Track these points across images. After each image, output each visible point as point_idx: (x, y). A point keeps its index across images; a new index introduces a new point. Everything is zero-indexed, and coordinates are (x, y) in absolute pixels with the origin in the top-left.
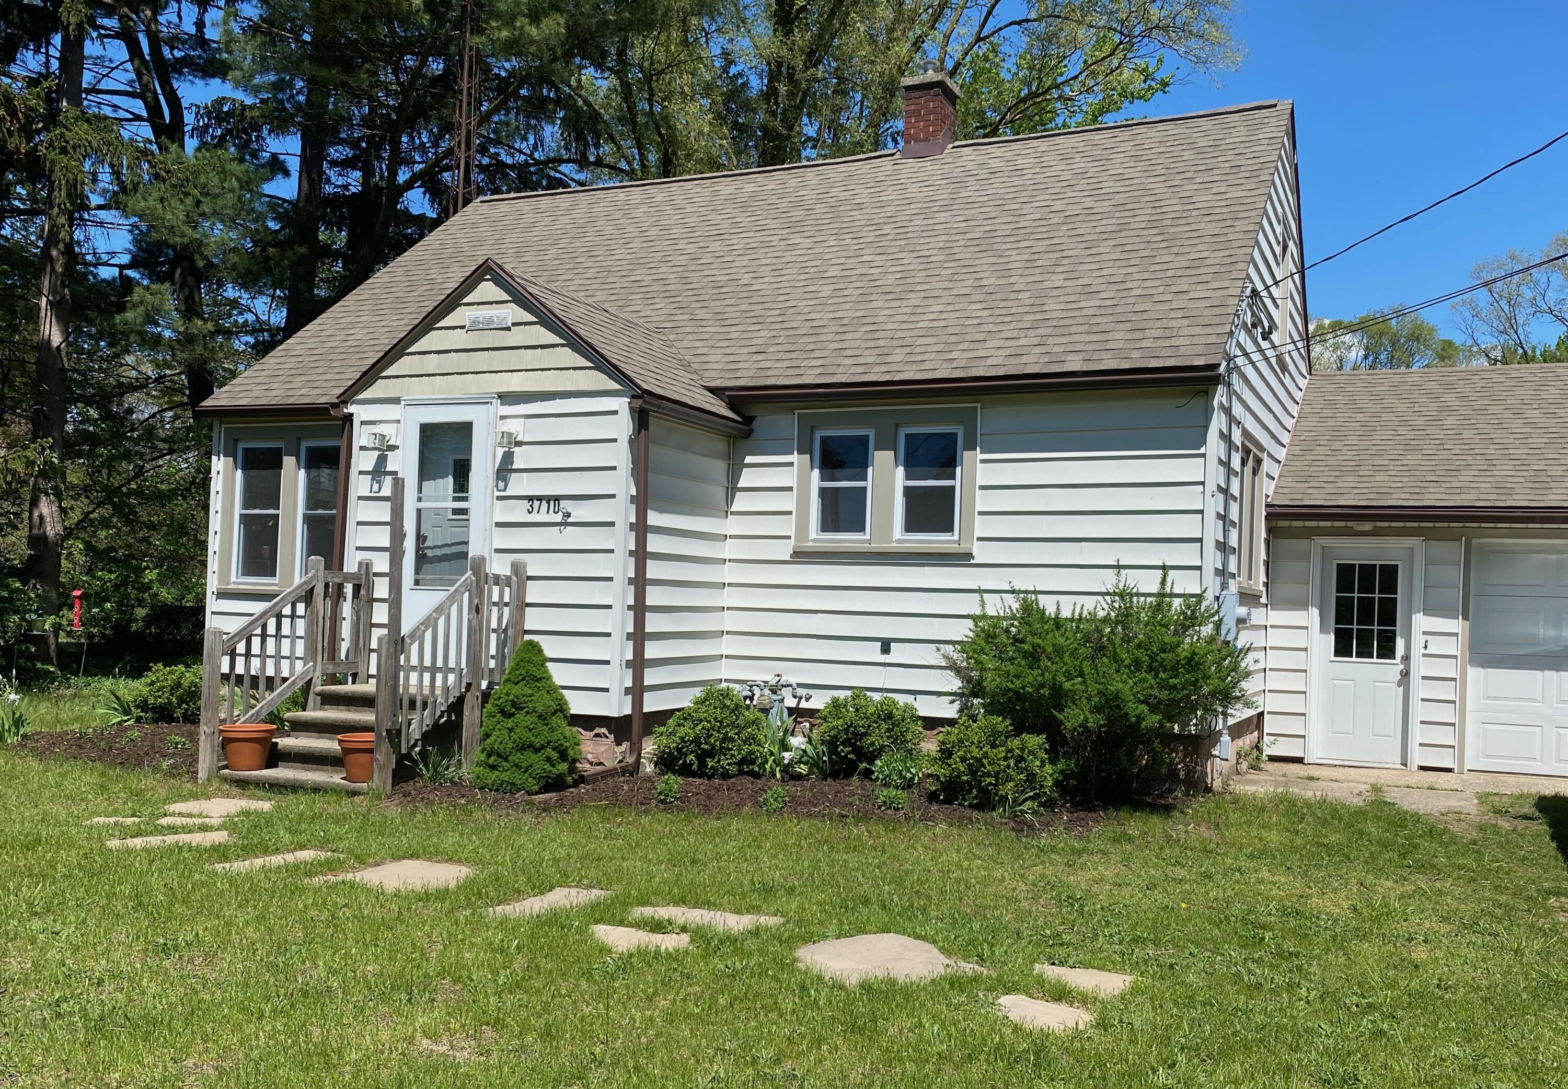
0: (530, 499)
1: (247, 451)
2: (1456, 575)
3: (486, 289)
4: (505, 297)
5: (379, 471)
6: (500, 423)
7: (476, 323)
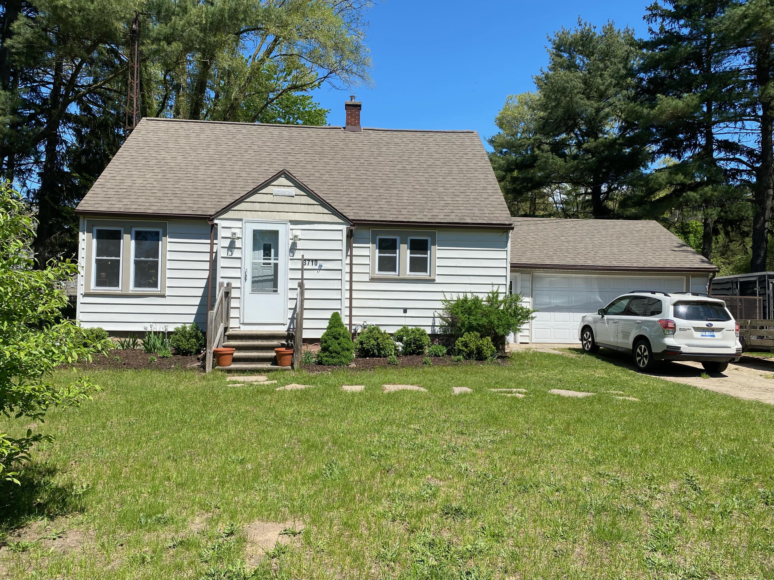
0: (304, 260)
1: (98, 231)
2: (528, 284)
3: (282, 180)
4: (292, 185)
5: (231, 247)
6: (291, 231)
7: (277, 193)
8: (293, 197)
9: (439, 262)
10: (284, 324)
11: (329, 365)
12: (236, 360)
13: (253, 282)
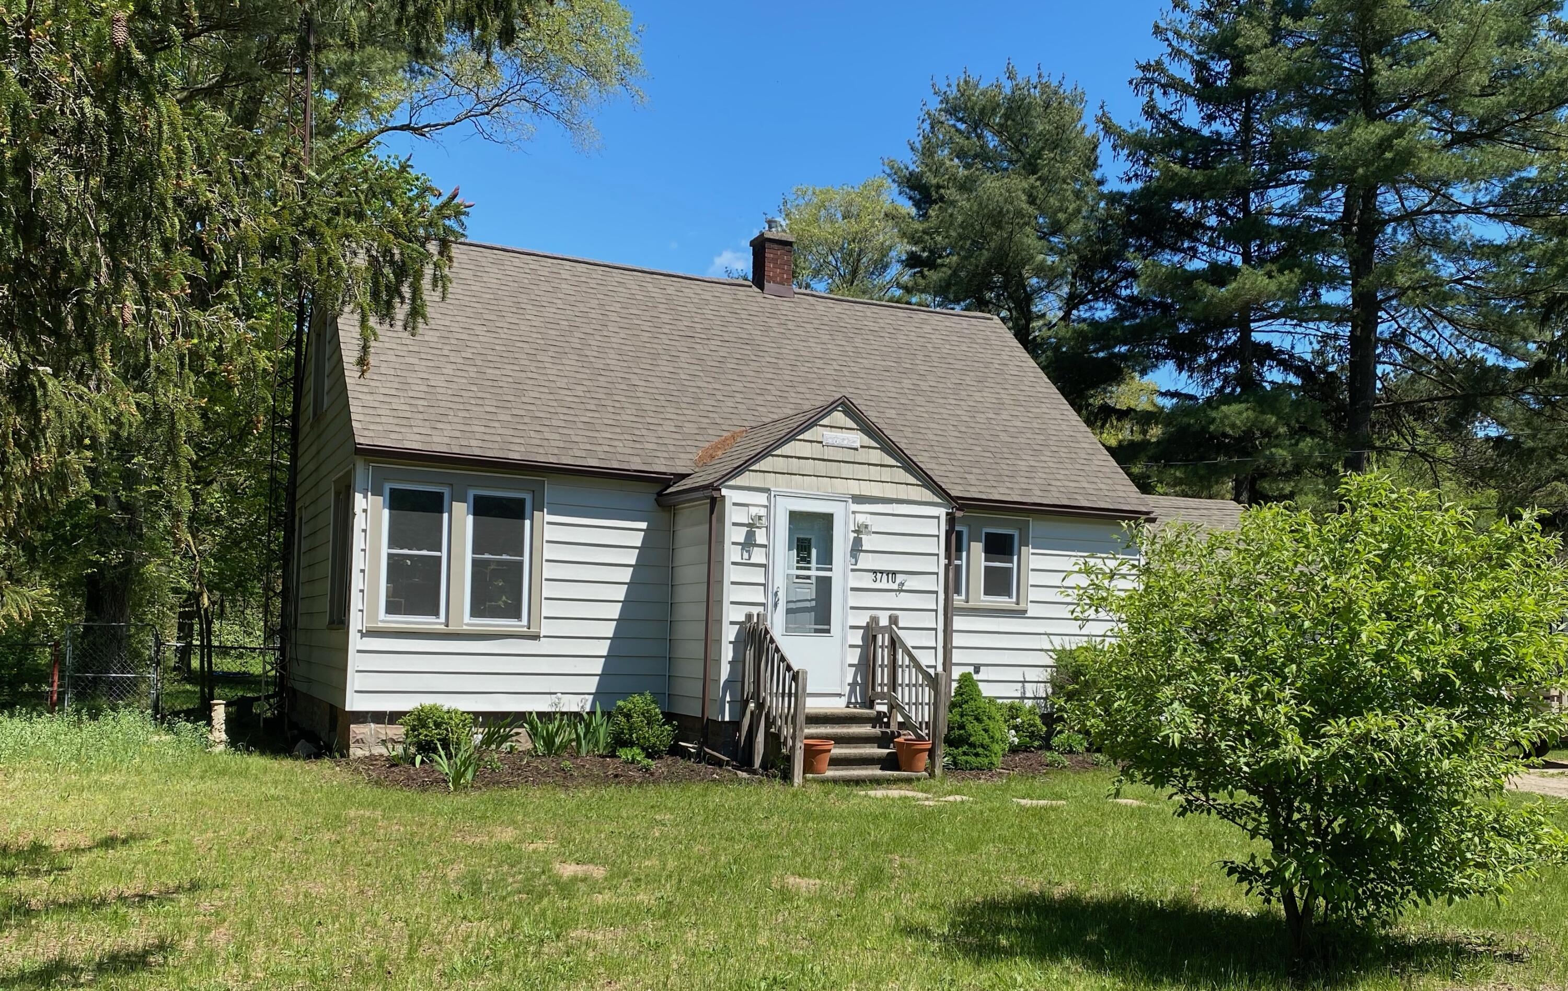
0: (875, 572)
1: (393, 491)
3: (839, 417)
4: (855, 426)
5: (749, 543)
6: (852, 516)
7: (830, 441)
8: (856, 449)
9: (1034, 578)
10: (840, 695)
11: (971, 769)
12: (837, 762)
13: (789, 611)
